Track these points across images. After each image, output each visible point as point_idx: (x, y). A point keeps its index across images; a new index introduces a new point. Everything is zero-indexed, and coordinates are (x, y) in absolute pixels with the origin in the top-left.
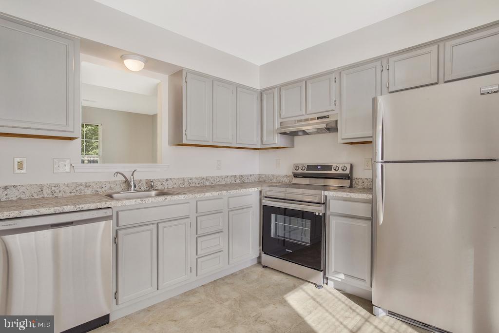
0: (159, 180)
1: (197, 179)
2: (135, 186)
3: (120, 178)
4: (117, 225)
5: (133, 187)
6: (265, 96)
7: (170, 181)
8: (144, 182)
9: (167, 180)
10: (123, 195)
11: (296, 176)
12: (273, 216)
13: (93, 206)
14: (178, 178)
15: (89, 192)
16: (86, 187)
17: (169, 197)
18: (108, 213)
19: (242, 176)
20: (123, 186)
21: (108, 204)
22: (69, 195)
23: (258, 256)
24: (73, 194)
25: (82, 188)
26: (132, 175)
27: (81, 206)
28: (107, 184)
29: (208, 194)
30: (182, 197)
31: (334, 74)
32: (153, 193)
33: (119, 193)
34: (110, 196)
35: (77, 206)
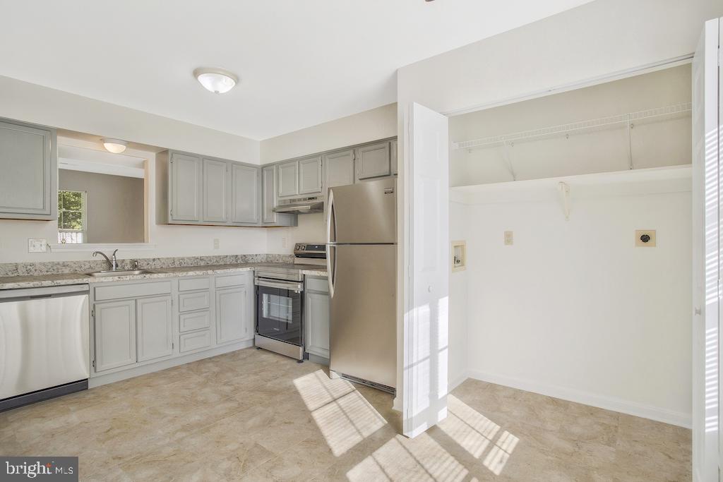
0: (145, 260)
1: (189, 258)
2: (117, 266)
3: (100, 258)
4: (95, 300)
5: (114, 268)
6: (265, 173)
7: (157, 262)
8: (128, 262)
9: (154, 260)
10: (103, 273)
11: (298, 255)
12: (265, 297)
13: (70, 282)
14: (168, 258)
15: (67, 271)
16: (64, 266)
17: (148, 276)
18: (85, 288)
19: (245, 256)
20: (104, 265)
21: (85, 280)
22: (45, 273)
23: (252, 338)
24: (49, 273)
25: (59, 266)
26: (114, 255)
27: (58, 281)
28: (86, 263)
29: (191, 273)
30: (162, 275)
31: (320, 158)
32: (137, 272)
33: (100, 272)
34: (90, 275)
35: (55, 282)
